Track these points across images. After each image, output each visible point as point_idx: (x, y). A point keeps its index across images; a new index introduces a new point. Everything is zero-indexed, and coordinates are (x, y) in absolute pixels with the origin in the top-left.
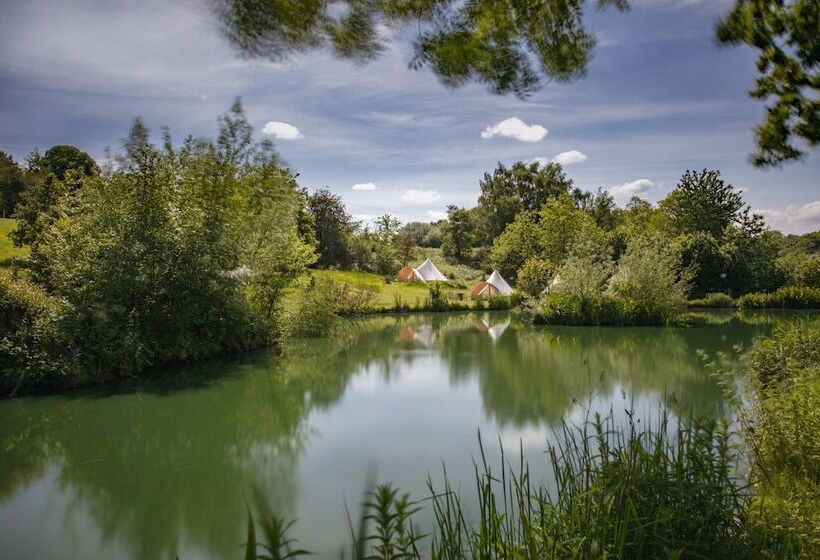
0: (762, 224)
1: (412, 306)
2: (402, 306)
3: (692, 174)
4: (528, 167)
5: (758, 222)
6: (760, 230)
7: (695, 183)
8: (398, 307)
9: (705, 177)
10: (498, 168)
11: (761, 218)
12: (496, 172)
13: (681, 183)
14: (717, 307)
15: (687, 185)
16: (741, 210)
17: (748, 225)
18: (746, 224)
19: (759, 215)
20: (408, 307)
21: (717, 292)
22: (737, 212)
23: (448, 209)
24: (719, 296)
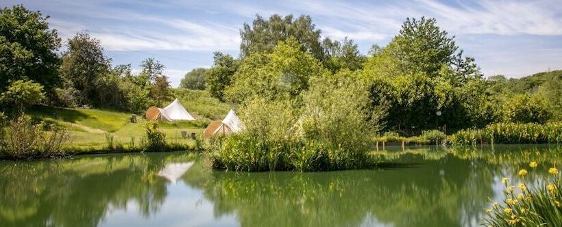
0: (474, 66)
1: (126, 147)
2: (115, 147)
3: (411, 21)
4: (283, 18)
5: (471, 64)
6: (472, 72)
7: (415, 29)
8: (111, 147)
9: (424, 25)
10: (256, 18)
11: (473, 60)
12: (255, 23)
13: (402, 29)
14: (432, 143)
15: (408, 31)
16: (456, 53)
17: (462, 66)
18: (460, 66)
19: (471, 57)
20: (122, 148)
21: (432, 128)
22: (452, 56)
23: (214, 55)
24: (434, 133)
